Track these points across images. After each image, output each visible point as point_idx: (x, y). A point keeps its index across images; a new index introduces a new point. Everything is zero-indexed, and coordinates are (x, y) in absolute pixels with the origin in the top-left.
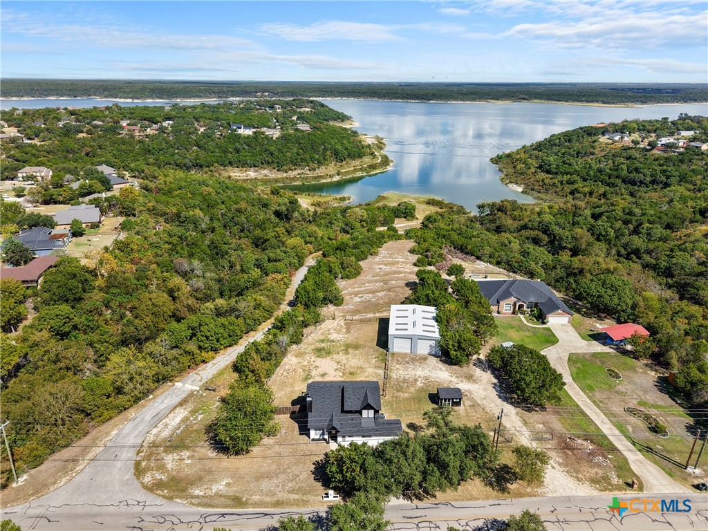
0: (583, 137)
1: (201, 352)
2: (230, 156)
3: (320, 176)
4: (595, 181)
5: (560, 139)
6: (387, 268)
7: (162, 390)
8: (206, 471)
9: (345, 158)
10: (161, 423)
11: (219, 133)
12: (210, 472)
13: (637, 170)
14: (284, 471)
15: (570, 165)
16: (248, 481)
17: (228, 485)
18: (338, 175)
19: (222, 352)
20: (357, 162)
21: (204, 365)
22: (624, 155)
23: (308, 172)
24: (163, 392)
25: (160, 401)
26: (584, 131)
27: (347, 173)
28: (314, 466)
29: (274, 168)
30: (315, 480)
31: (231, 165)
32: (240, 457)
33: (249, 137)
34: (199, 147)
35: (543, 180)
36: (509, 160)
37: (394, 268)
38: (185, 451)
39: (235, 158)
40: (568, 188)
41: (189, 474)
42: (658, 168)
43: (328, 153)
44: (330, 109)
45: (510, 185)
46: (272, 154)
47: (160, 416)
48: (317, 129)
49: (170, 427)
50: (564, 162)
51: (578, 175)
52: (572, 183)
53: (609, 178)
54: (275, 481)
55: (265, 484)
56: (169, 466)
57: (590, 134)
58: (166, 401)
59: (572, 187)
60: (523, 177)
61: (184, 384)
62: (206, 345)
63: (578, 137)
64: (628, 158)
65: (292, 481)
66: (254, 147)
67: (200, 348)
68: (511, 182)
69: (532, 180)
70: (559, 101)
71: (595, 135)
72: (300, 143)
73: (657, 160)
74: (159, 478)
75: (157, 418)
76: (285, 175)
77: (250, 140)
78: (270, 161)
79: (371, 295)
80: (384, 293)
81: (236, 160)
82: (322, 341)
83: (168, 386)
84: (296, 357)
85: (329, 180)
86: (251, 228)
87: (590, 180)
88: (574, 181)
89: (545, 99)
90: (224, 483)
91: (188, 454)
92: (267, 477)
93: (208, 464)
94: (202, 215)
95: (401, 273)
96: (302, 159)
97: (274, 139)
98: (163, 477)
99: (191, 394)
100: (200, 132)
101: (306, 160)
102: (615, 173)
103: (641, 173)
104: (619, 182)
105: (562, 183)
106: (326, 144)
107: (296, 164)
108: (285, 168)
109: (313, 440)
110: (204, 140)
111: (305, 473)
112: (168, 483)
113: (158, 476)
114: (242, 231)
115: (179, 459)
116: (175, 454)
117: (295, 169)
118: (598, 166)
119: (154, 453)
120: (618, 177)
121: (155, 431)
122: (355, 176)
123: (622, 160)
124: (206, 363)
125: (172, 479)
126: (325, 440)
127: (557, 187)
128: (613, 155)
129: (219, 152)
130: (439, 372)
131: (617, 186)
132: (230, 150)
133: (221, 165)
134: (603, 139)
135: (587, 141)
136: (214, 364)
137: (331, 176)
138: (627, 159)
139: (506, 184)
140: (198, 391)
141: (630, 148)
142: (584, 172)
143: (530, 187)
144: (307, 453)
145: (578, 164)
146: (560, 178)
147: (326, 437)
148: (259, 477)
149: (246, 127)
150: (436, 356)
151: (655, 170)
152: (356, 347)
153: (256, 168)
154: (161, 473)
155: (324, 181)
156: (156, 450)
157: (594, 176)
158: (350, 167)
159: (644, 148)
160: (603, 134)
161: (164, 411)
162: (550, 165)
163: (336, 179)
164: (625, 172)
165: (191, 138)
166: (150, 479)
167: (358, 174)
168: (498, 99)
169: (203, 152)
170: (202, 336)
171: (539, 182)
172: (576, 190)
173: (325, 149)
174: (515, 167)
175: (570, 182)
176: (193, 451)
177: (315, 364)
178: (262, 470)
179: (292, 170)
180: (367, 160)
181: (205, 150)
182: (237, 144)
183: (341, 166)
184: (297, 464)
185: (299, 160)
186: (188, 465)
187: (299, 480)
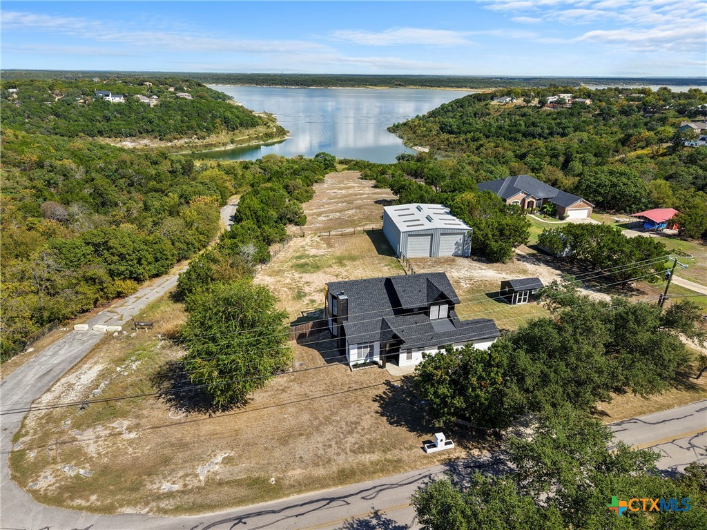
0: (474, 102)
1: (114, 280)
2: (98, 125)
3: (212, 144)
4: (498, 137)
5: (452, 106)
6: (344, 192)
7: (51, 339)
8: (172, 445)
9: (237, 127)
10: (58, 384)
11: (82, 101)
12: (182, 445)
13: (534, 124)
14: (328, 420)
15: (470, 124)
16: (266, 449)
17: (228, 461)
18: (232, 143)
19: (147, 283)
20: (252, 131)
21: (120, 301)
22: (518, 113)
23: (197, 140)
24: (53, 341)
25: (50, 353)
26: (474, 98)
27: (242, 141)
28: (377, 404)
29: (156, 137)
30: (391, 424)
31: (102, 135)
32: (232, 412)
33: (119, 104)
34: (57, 115)
35: (448, 140)
36: (406, 128)
37: (351, 191)
38: (120, 420)
39: (105, 127)
40: (473, 146)
41: (137, 458)
42: (552, 122)
43: (218, 120)
44: (208, 88)
45: (415, 148)
46: (151, 122)
47: (53, 374)
48: (201, 98)
49: (77, 388)
50: (464, 123)
51: (480, 133)
52: (477, 140)
53: (510, 134)
54: (317, 438)
55: (303, 447)
56: (92, 450)
57: (480, 100)
58: (62, 352)
59: (476, 144)
60: (426, 139)
61: (91, 327)
62: (123, 268)
63: (469, 103)
64: (524, 115)
65: (350, 432)
66: (128, 115)
67: (112, 274)
68: (415, 145)
69: (437, 141)
70: (431, 86)
71: (484, 100)
72: (183, 111)
73: (550, 115)
74: (73, 474)
75: (48, 378)
76: (170, 144)
77: (122, 107)
78: (150, 129)
79: (338, 214)
80: (354, 211)
81: (107, 129)
82: (300, 257)
83: (62, 332)
84: (270, 276)
85: (223, 149)
86: (143, 181)
87: (493, 136)
88: (478, 138)
89: (419, 86)
90: (219, 459)
91: (126, 423)
92: (301, 435)
93: (174, 434)
94: (74, 166)
95: (363, 194)
96: (188, 127)
97: (152, 106)
98: (82, 471)
99: (108, 338)
100: (56, 100)
101: (192, 128)
102: (515, 128)
103: (538, 126)
104: (519, 136)
105: (466, 141)
106: (214, 112)
107: (181, 132)
108: (168, 136)
109: (356, 366)
110: (63, 108)
111: (368, 416)
112: (95, 480)
113: (69, 471)
114: (131, 185)
115: (110, 435)
116: (99, 428)
117: (182, 138)
118: (497, 124)
119: (54, 433)
120: (518, 132)
121: (47, 398)
122: (251, 144)
123: (518, 118)
124: (124, 297)
125: (105, 471)
126: (376, 363)
127: (462, 145)
128: (508, 114)
129: (84, 121)
130: (480, 271)
131: (518, 140)
132: (98, 118)
133: (88, 134)
134: (495, 102)
135: (479, 106)
136: (138, 298)
137: (224, 144)
138: (522, 116)
139: (411, 147)
140: (120, 333)
141: (522, 107)
142: (486, 130)
143: (436, 148)
144: (354, 386)
145: (478, 123)
146: (463, 136)
147: (377, 359)
148: (285, 439)
149: (116, 94)
150: (464, 256)
151: (551, 124)
152: (352, 258)
153: (134, 138)
154: (76, 465)
155: (217, 149)
156: (57, 427)
157: (496, 133)
158: (244, 136)
159: (535, 106)
160: (492, 99)
161: (61, 367)
162: (451, 126)
163: (230, 147)
164: (524, 127)
165: (45, 105)
166: (51, 479)
167: (254, 143)
168: (376, 85)
169: (63, 121)
170: (113, 254)
171: (444, 141)
172: (482, 145)
173: (214, 117)
174: (415, 133)
175: (474, 140)
176: (137, 417)
177: (304, 280)
178: (286, 425)
179: (177, 139)
180: (261, 130)
181: (65, 118)
182: (106, 112)
183: (234, 134)
184: (345, 405)
185: (185, 128)
186: (131, 442)
187: (363, 429)
